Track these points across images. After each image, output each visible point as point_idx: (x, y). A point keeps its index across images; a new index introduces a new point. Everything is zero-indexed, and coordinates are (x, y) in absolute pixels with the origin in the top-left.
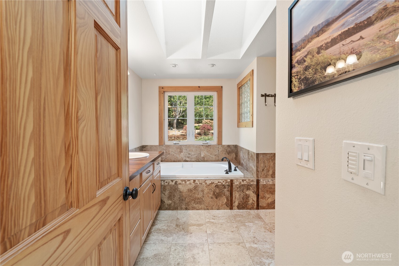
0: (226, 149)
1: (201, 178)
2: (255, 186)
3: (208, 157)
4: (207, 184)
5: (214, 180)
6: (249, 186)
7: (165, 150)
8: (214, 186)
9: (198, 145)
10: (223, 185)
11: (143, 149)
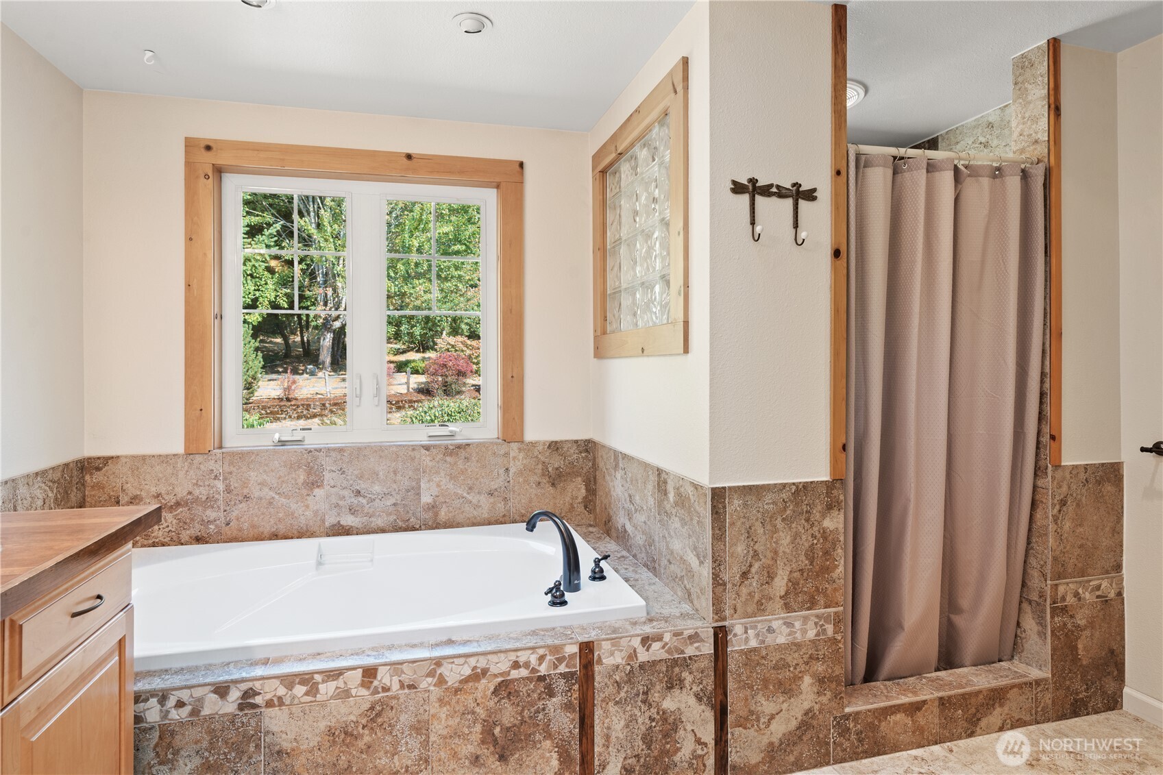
0: (543, 459)
1: (414, 646)
2: (707, 664)
3: (457, 503)
4: (449, 684)
5: (490, 657)
6: (677, 670)
7: (225, 479)
8: (489, 693)
9: (404, 446)
10: (542, 679)
11: (87, 478)
